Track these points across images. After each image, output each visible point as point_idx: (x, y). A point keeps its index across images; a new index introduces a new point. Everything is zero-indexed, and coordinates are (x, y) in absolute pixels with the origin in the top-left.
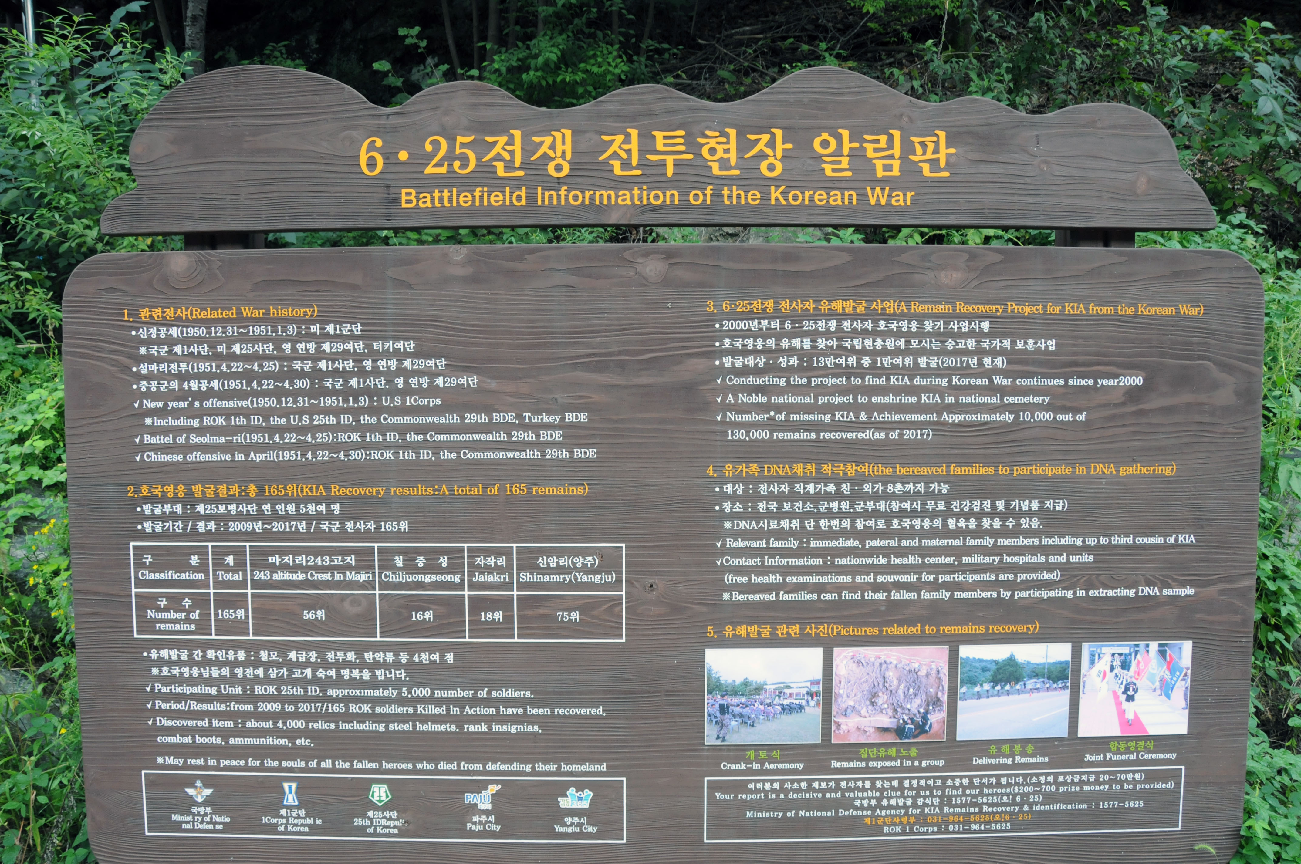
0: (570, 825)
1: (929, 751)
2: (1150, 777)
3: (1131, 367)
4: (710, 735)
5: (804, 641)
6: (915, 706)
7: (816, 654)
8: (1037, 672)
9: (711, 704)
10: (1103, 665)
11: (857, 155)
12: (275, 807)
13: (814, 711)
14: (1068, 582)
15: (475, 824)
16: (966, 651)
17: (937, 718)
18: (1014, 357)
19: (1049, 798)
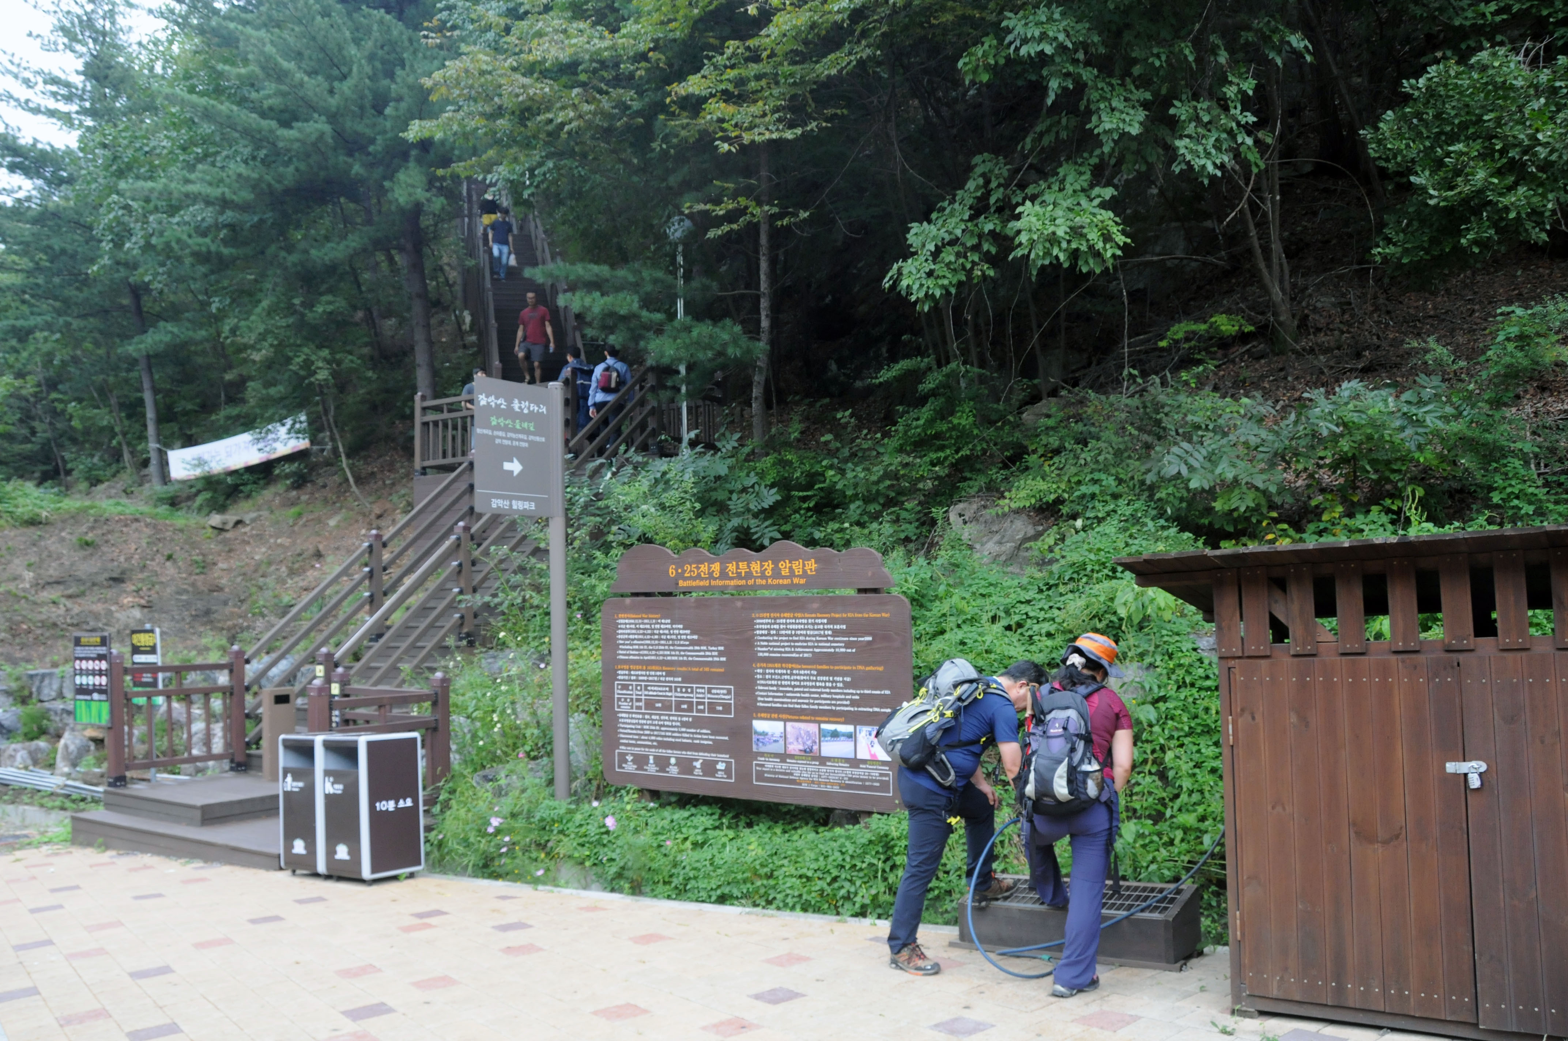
0: (720, 774)
1: (814, 758)
2: (881, 775)
3: (868, 634)
4: (755, 749)
5: (779, 719)
6: (809, 743)
7: (781, 724)
8: (844, 735)
9: (754, 737)
10: (863, 733)
11: (791, 568)
12: (647, 763)
13: (782, 742)
14: (852, 705)
15: (696, 772)
16: (823, 726)
17: (815, 747)
18: (834, 630)
19: (850, 779)
